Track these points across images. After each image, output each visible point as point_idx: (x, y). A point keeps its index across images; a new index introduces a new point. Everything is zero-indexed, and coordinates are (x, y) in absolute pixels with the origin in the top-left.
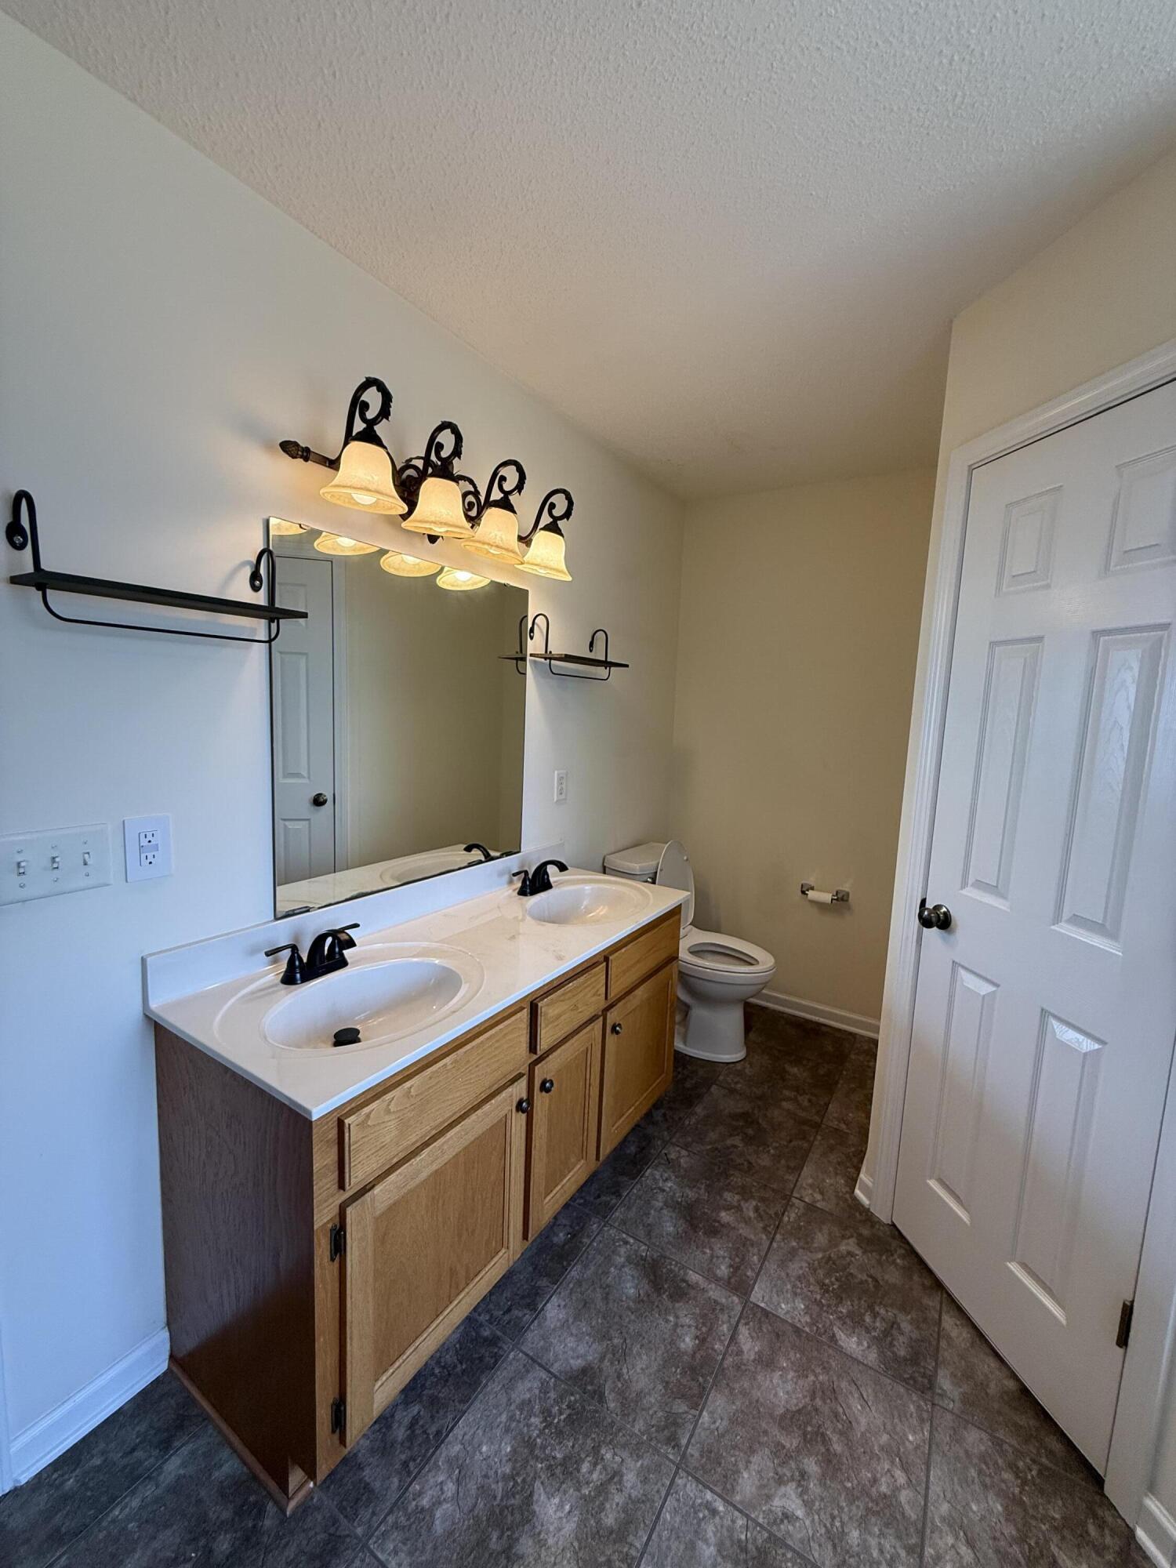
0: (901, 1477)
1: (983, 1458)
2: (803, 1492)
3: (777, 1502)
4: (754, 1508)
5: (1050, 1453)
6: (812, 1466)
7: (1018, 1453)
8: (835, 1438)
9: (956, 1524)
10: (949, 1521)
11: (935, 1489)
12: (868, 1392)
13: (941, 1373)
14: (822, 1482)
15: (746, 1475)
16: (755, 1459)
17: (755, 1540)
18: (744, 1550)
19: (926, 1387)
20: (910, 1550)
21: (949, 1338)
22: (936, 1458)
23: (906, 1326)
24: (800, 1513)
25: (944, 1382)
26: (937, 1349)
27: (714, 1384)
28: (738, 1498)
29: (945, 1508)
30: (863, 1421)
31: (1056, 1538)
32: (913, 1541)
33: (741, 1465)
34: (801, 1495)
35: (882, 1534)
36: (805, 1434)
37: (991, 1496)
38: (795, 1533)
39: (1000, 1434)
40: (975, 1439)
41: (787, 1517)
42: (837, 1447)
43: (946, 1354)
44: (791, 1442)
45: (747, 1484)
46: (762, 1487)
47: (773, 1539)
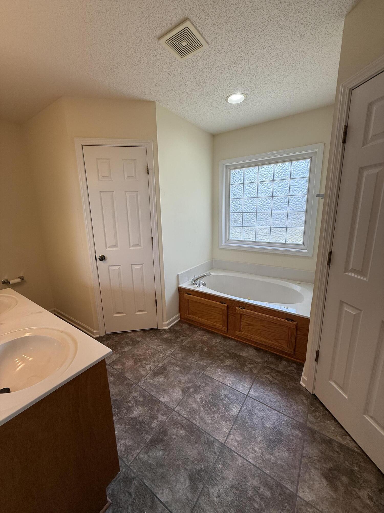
0: (150, 350)
1: (150, 339)
2: (147, 364)
3: (148, 369)
4: (147, 372)
5: (152, 332)
6: (144, 362)
7: (151, 335)
8: (141, 357)
9: (157, 346)
10: (157, 347)
11: (152, 347)
12: (136, 350)
13: (137, 339)
14: (147, 361)
15: (142, 373)
16: (140, 370)
17: (152, 373)
18: (153, 375)
19: (138, 342)
20: (159, 353)
21: (132, 336)
22: (149, 345)
23: (127, 340)
24: (150, 366)
25: (138, 339)
26: (133, 338)
27: (123, 375)
28: (145, 375)
29: (155, 346)
30: (140, 352)
31: (162, 337)
32: (158, 352)
33: (140, 373)
34: (148, 365)
35: (156, 355)
36: (139, 361)
37: (155, 341)
38: (153, 367)
39: (148, 336)
40: (148, 339)
41: (150, 368)
42: (143, 357)
43: (134, 337)
44: (139, 364)
45: (143, 373)
46: (145, 371)
47: (152, 371)
